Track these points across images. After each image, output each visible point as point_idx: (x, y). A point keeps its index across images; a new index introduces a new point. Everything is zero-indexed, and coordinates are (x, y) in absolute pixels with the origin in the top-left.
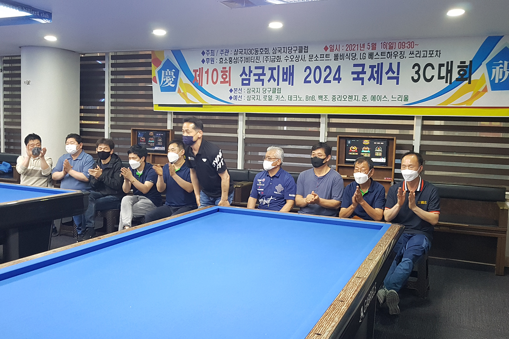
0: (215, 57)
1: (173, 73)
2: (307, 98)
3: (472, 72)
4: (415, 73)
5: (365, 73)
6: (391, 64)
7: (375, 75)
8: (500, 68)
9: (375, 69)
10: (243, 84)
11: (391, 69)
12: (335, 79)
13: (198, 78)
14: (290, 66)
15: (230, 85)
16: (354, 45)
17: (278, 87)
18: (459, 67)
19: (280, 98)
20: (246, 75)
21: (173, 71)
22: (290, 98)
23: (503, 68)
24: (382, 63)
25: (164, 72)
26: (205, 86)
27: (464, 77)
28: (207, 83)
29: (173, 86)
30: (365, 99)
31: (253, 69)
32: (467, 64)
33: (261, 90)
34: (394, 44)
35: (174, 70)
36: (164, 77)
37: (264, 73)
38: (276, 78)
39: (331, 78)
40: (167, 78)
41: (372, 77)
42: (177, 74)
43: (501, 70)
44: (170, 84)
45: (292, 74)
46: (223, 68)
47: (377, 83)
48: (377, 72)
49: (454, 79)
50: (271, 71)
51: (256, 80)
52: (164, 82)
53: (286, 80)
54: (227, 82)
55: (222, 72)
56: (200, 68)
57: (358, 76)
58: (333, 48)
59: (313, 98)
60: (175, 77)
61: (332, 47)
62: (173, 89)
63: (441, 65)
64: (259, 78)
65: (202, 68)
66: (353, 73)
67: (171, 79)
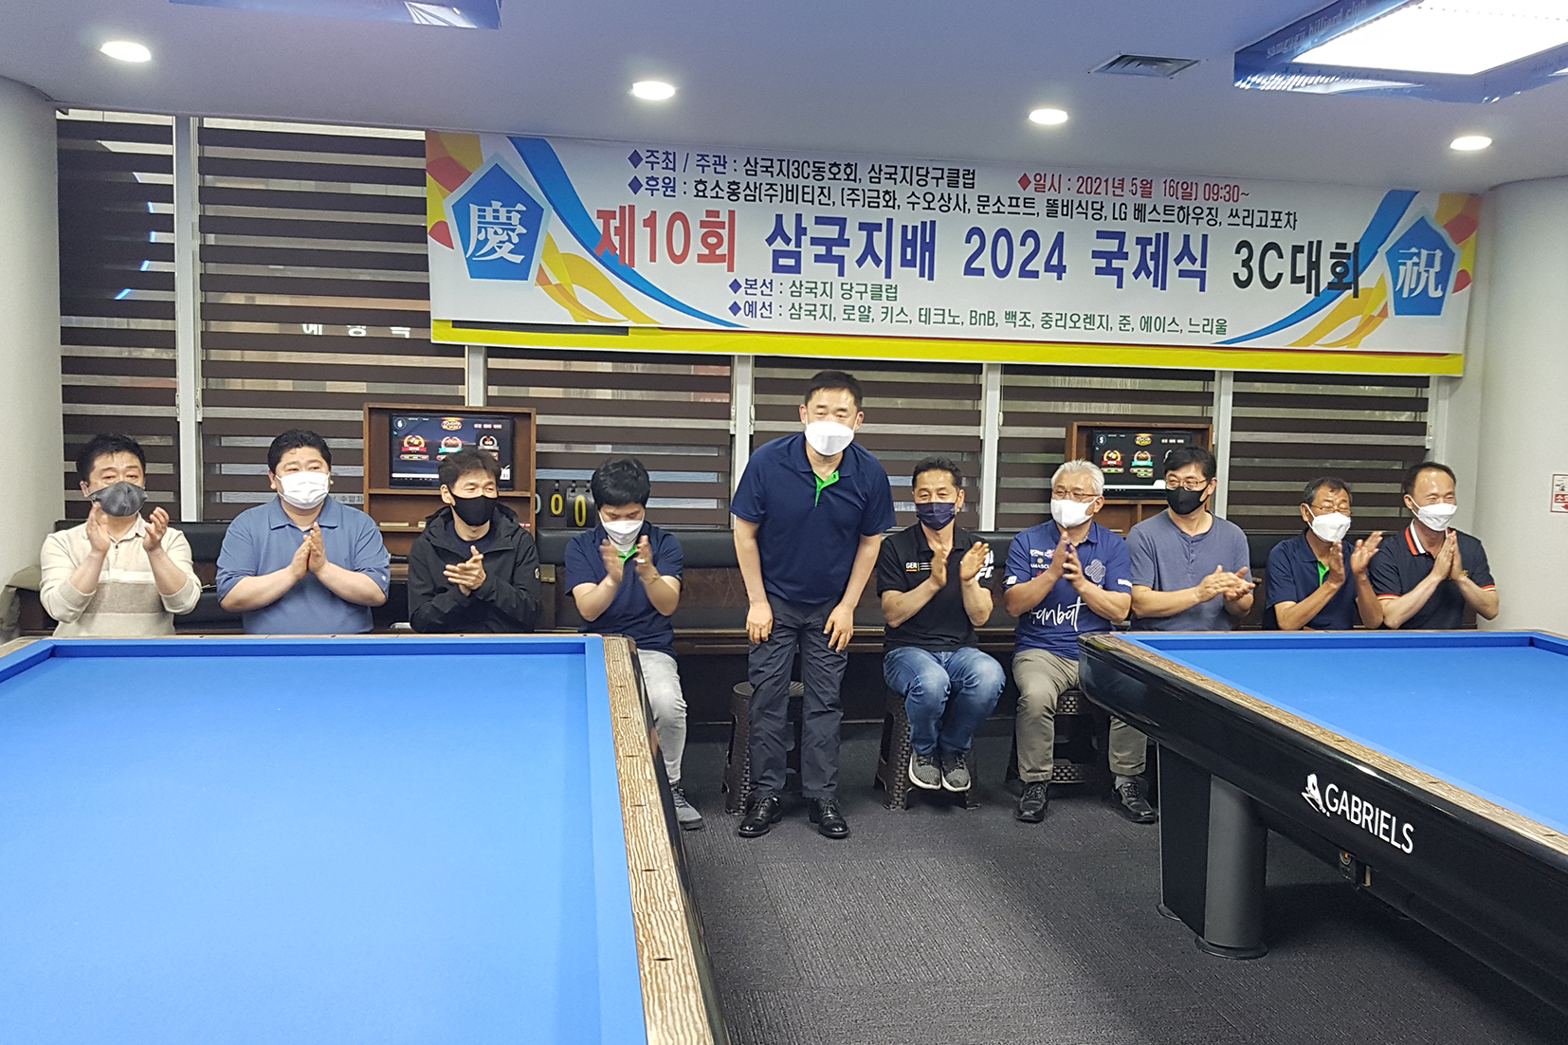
0: (678, 175)
1: (516, 218)
2: (975, 317)
3: (1360, 268)
4: (1241, 265)
5: (1125, 256)
6: (1187, 238)
7: (1151, 264)
8: (1415, 264)
9: (1151, 249)
10: (777, 268)
11: (1186, 252)
12: (1048, 268)
13: (616, 240)
14: (924, 224)
15: (731, 269)
16: (1098, 181)
17: (888, 281)
18: (1333, 255)
19: (894, 315)
20: (787, 241)
21: (516, 209)
22: (925, 316)
23: (1416, 264)
24: (1166, 235)
25: (479, 210)
26: (642, 266)
27: (1345, 281)
28: (653, 259)
29: (518, 259)
30: (1125, 325)
31: (808, 222)
32: (1350, 249)
33: (837, 287)
34: (1194, 186)
35: (520, 207)
36: (480, 229)
37: (846, 237)
38: (882, 255)
39: (1037, 264)
40: (490, 231)
41: (1142, 268)
42: (532, 219)
43: (1416, 268)
44: (504, 252)
45: (929, 247)
46: (709, 213)
47: (1155, 285)
48: (1155, 256)
49: (1323, 286)
50: (865, 232)
51: (818, 258)
52: (481, 244)
53: (911, 263)
54: (721, 259)
55: (703, 224)
56: (622, 208)
57: (1109, 263)
58: (1042, 182)
59: (989, 318)
60: (525, 231)
61: (1040, 180)
62: (520, 272)
63: (1297, 249)
64: (829, 250)
65: (632, 208)
66: (1096, 255)
67: (508, 234)
